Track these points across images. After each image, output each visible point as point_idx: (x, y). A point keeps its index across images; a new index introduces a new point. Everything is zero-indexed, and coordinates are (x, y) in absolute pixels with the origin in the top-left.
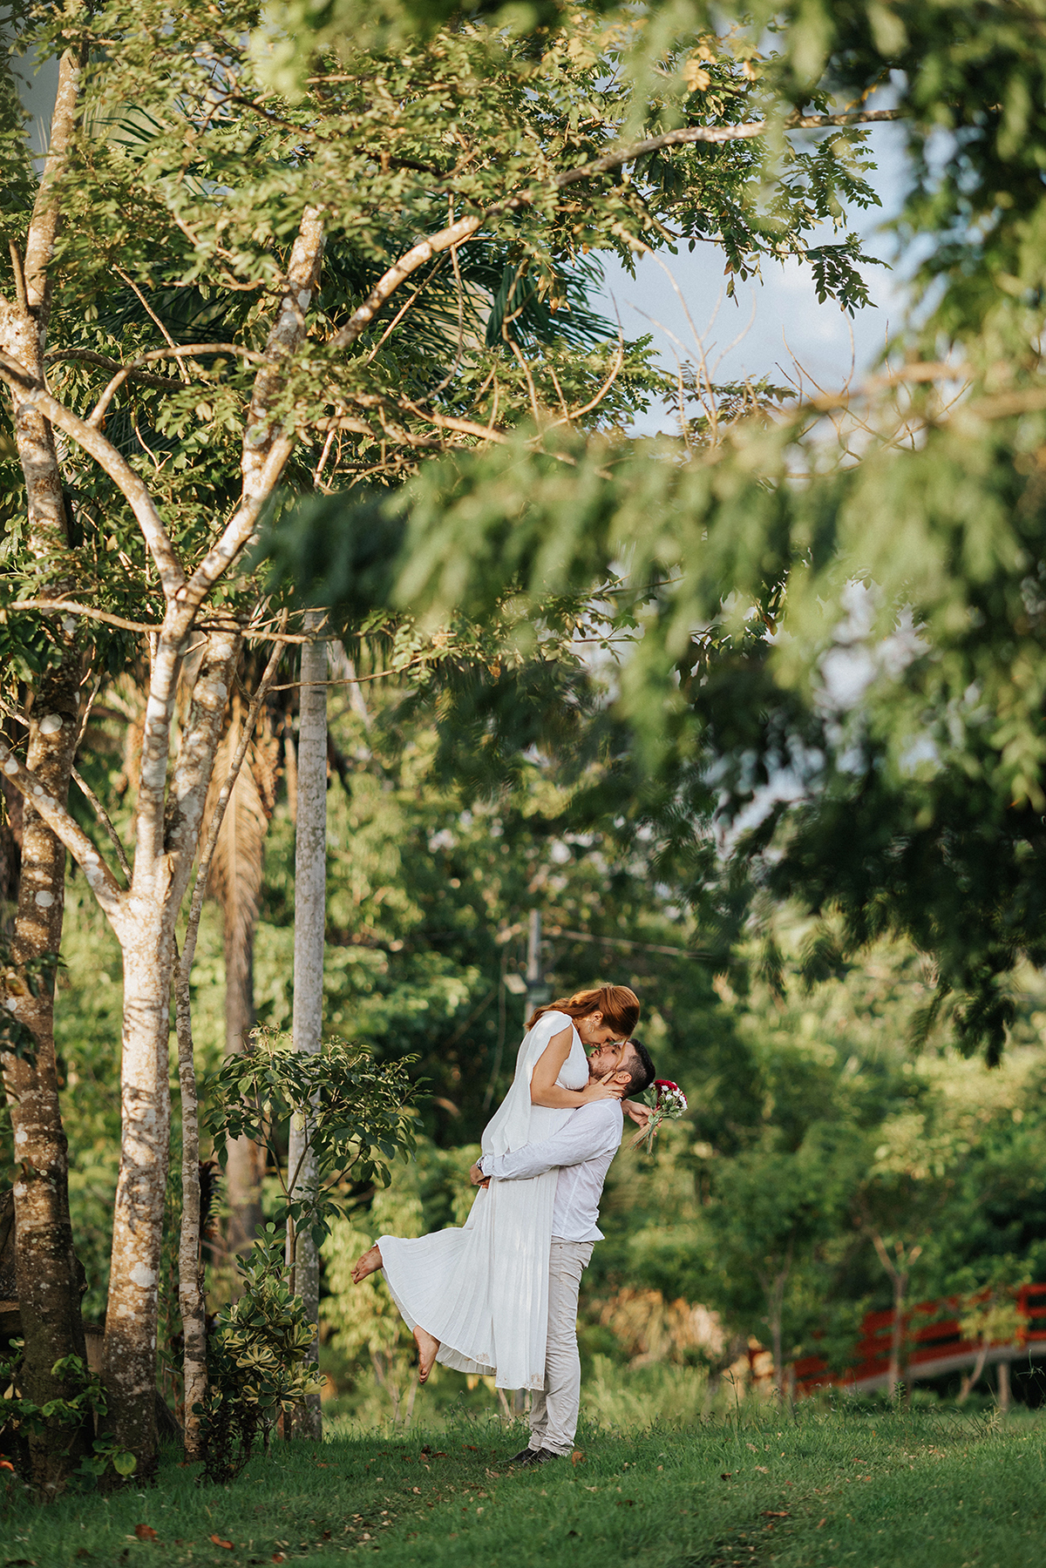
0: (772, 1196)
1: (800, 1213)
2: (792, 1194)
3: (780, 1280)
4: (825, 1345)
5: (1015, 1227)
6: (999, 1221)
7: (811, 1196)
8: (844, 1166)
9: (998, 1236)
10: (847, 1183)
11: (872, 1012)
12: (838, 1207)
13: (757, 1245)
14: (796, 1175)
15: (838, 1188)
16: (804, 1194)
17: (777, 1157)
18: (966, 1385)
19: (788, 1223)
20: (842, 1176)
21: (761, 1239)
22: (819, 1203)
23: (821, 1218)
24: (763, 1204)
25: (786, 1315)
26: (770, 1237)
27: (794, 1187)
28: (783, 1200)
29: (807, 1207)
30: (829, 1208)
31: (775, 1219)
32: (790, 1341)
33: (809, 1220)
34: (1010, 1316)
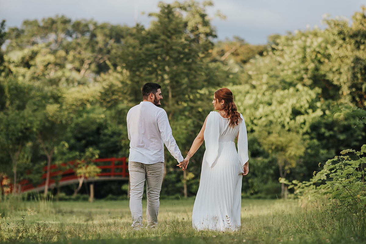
0: (15, 125)
1: (24, 131)
2: (22, 124)
3: (17, 154)
4: (31, 176)
5: (84, 142)
6: (79, 140)
7: (29, 125)
8: (40, 115)
9: (78, 144)
10: (41, 121)
11: (38, 79)
12: (37, 129)
13: (10, 142)
14: (23, 118)
15: (38, 123)
16: (26, 124)
17: (17, 112)
18: (76, 191)
19: (20, 134)
20: (39, 118)
21: (11, 140)
22: (31, 127)
23: (32, 133)
24: (12, 127)
25: (18, 166)
26: (14, 138)
27: (23, 122)
28: (19, 126)
29: (27, 129)
30: (35, 130)
31: (16, 133)
32: (19, 175)
33: (28, 133)
34: (94, 169)
